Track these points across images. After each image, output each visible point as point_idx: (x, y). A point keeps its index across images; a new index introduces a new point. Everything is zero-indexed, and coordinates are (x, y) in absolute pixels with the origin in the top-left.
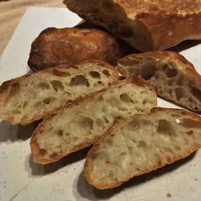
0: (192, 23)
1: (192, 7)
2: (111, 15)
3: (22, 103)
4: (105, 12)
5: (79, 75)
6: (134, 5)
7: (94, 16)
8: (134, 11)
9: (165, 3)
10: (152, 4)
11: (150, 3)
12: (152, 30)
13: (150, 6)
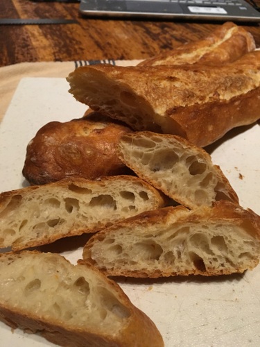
0: (238, 109)
1: (238, 85)
2: (133, 107)
3: (20, 221)
4: (125, 104)
5: (104, 194)
6: (163, 95)
7: (110, 108)
8: (163, 103)
9: (203, 85)
10: (186, 89)
11: (184, 88)
12: (187, 128)
13: (185, 93)
